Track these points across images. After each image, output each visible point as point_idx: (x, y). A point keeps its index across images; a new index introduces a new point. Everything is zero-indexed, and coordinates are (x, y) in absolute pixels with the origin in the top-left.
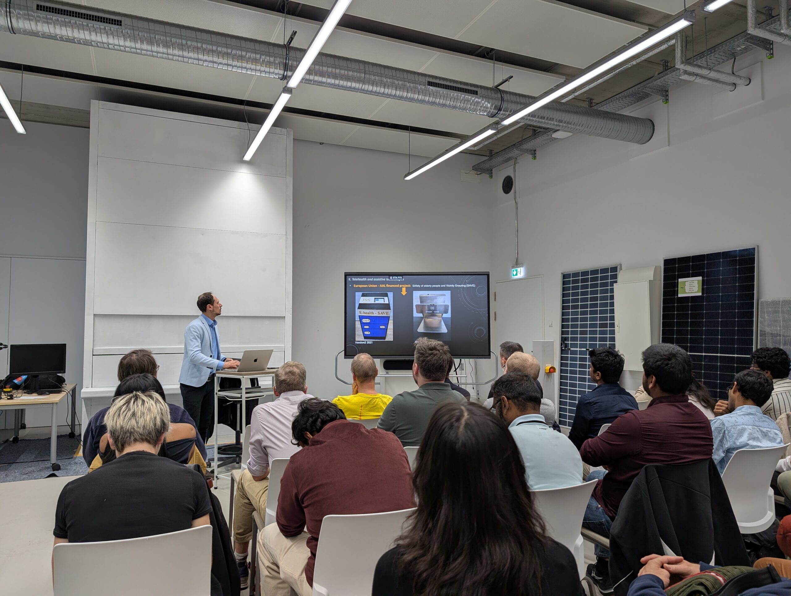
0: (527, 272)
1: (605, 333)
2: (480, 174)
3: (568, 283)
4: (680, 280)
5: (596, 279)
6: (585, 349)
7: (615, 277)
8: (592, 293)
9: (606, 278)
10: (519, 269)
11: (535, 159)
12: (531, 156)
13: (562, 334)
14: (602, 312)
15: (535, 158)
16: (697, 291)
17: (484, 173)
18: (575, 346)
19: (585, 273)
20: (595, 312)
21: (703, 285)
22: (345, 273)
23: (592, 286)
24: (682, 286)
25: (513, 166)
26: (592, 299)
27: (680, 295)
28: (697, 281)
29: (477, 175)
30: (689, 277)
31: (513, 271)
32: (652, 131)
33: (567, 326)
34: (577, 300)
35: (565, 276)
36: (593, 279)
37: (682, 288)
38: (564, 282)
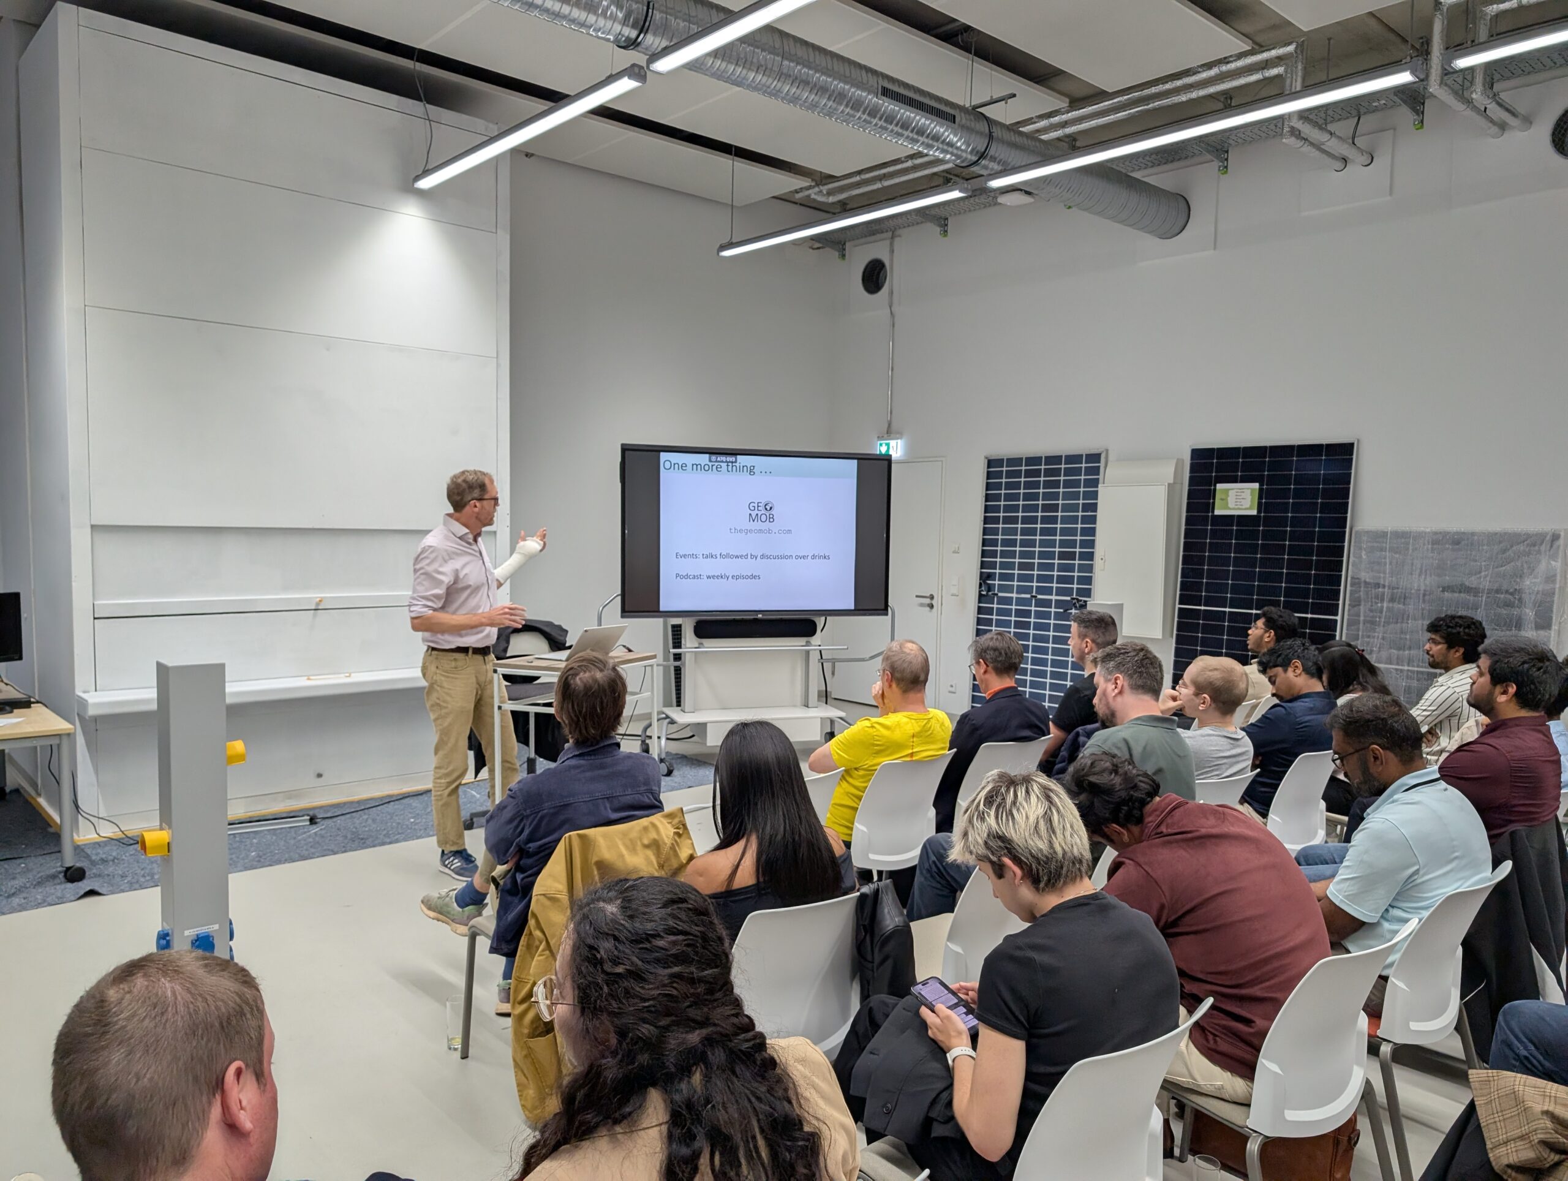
0: (910, 449)
1: (1070, 568)
2: (818, 248)
3: (999, 475)
4: (1219, 486)
5: (1057, 472)
6: (1028, 596)
7: (1096, 471)
8: (1046, 496)
9: (1078, 471)
10: (893, 443)
11: (945, 236)
12: (938, 229)
13: (982, 568)
14: (1064, 532)
15: (945, 232)
16: (1248, 506)
17: (831, 247)
18: (1009, 589)
19: (1033, 460)
20: (1053, 532)
21: (1260, 497)
22: (623, 445)
23: (1047, 485)
24: (1223, 497)
25: (888, 242)
26: (1046, 508)
27: (1217, 512)
28: (1249, 491)
29: (813, 249)
30: (1236, 482)
31: (881, 445)
32: (1186, 219)
33: (994, 554)
34: (1015, 508)
35: (991, 463)
36: (1048, 472)
37: (1222, 499)
38: (988, 473)
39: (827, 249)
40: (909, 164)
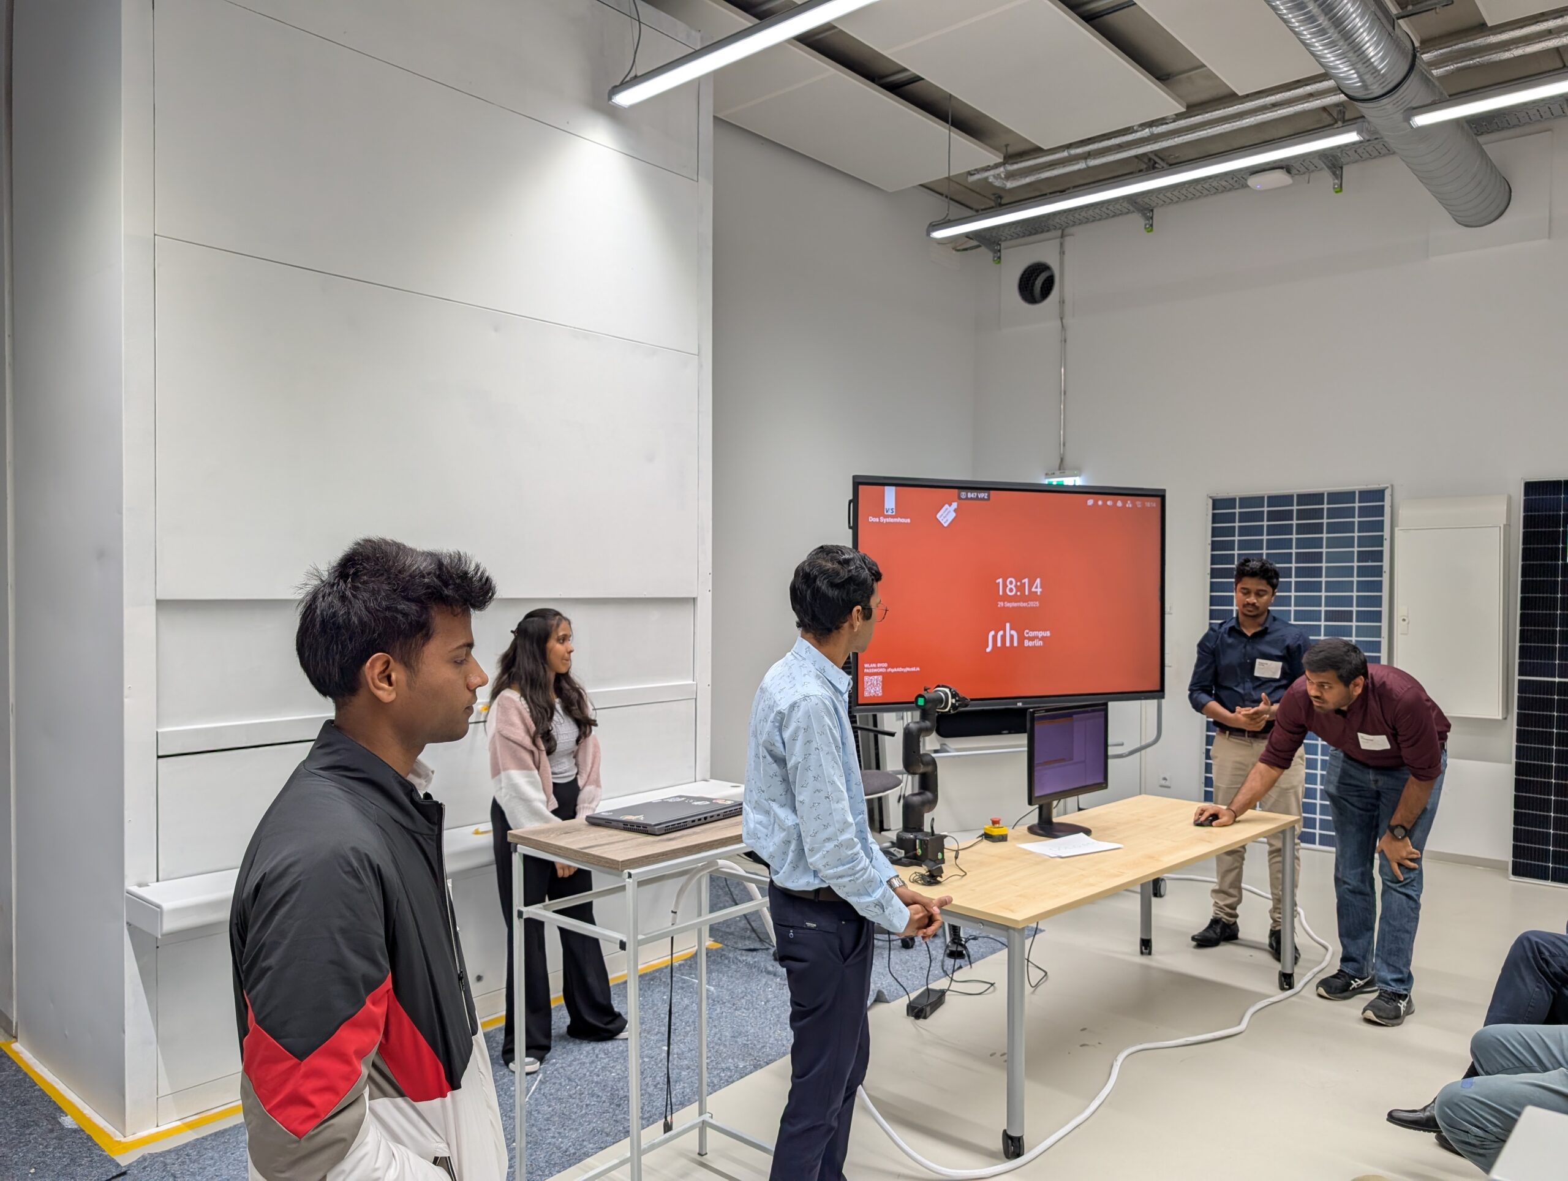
1: (1345, 631)
2: (968, 249)
3: (1231, 518)
7: (1378, 511)
8: (1302, 543)
9: (1349, 513)
10: (1068, 481)
11: (1151, 231)
12: (1145, 222)
14: (1330, 586)
15: (1150, 227)
17: (987, 247)
19: (1280, 500)
20: (1313, 587)
22: (854, 477)
23: (1304, 529)
25: (1058, 241)
29: (958, 250)
32: (1504, 203)
35: (1217, 503)
36: (1303, 514)
38: (1214, 515)
39: (983, 249)
40: (1146, 132)
